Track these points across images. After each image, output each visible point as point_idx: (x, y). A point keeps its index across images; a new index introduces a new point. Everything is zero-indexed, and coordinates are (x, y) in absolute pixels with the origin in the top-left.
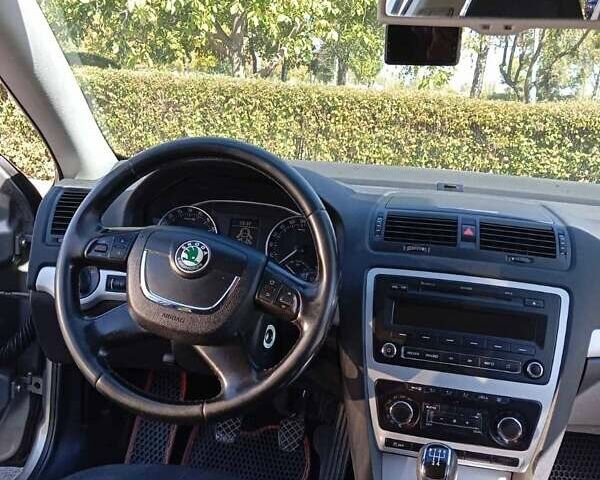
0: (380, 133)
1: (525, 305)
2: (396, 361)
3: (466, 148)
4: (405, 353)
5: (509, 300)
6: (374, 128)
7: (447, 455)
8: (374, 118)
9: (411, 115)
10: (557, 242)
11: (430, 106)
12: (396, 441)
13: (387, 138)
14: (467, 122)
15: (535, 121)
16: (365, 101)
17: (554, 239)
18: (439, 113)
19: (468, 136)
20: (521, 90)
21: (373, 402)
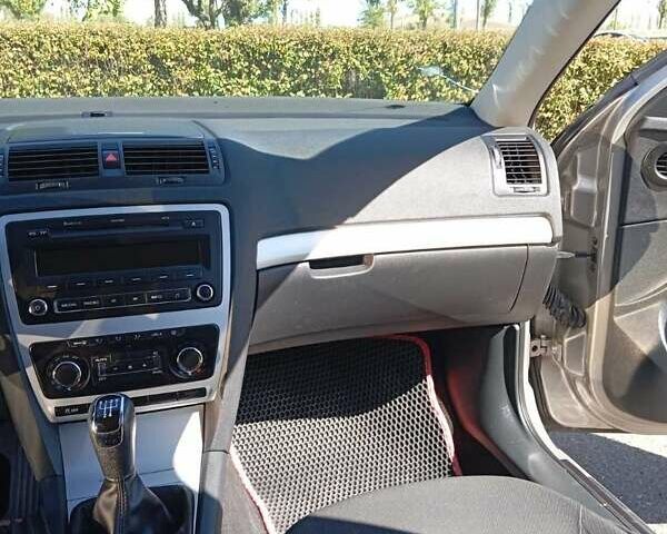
0: (43, 76)
1: (185, 228)
2: (50, 318)
3: (149, 86)
4: (59, 307)
5: (167, 225)
6: (34, 70)
7: (119, 403)
8: (33, 59)
9: (78, 51)
10: (208, 156)
11: (98, 39)
12: (68, 407)
13: (54, 81)
14: (145, 55)
15: (219, 49)
16: (17, 38)
17: (205, 154)
18: (111, 47)
19: (149, 71)
20: (207, 19)
21: (31, 372)
